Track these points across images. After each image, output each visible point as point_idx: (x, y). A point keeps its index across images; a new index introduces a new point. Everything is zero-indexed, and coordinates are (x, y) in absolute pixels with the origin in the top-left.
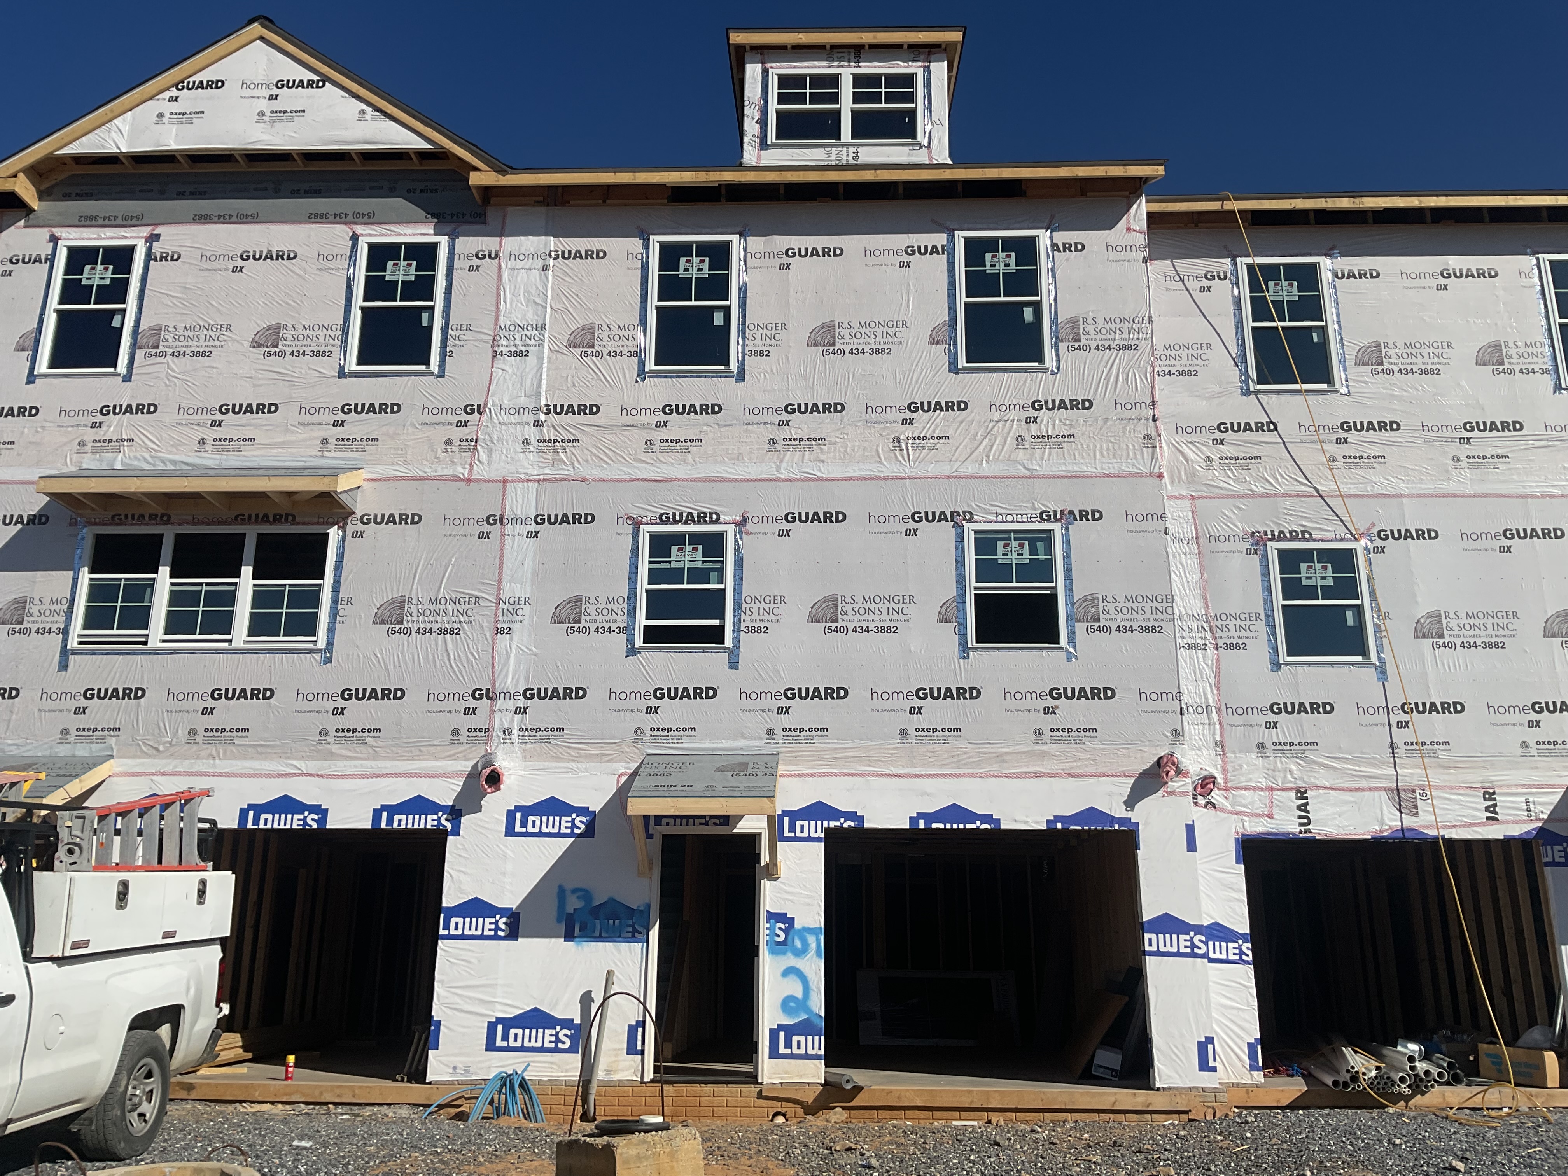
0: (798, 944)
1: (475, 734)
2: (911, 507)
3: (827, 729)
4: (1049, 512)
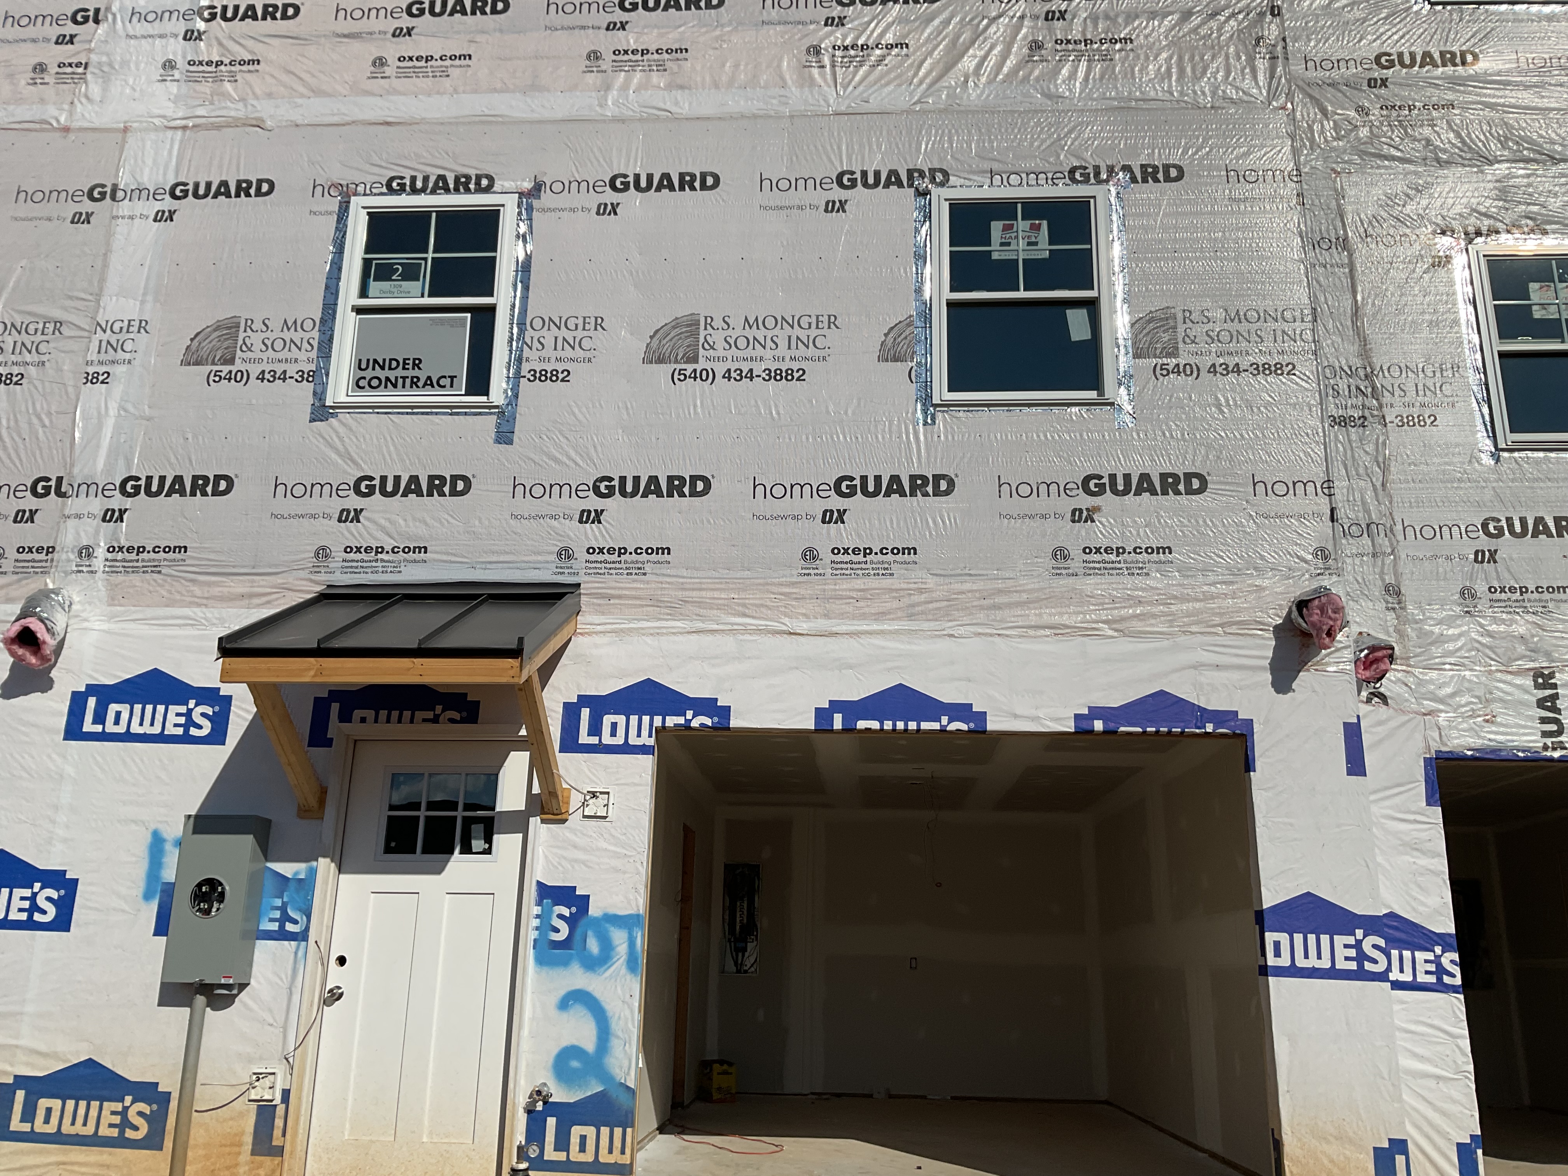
0: (593, 945)
1: (30, 556)
2: (837, 164)
3: (668, 549)
4: (1086, 168)
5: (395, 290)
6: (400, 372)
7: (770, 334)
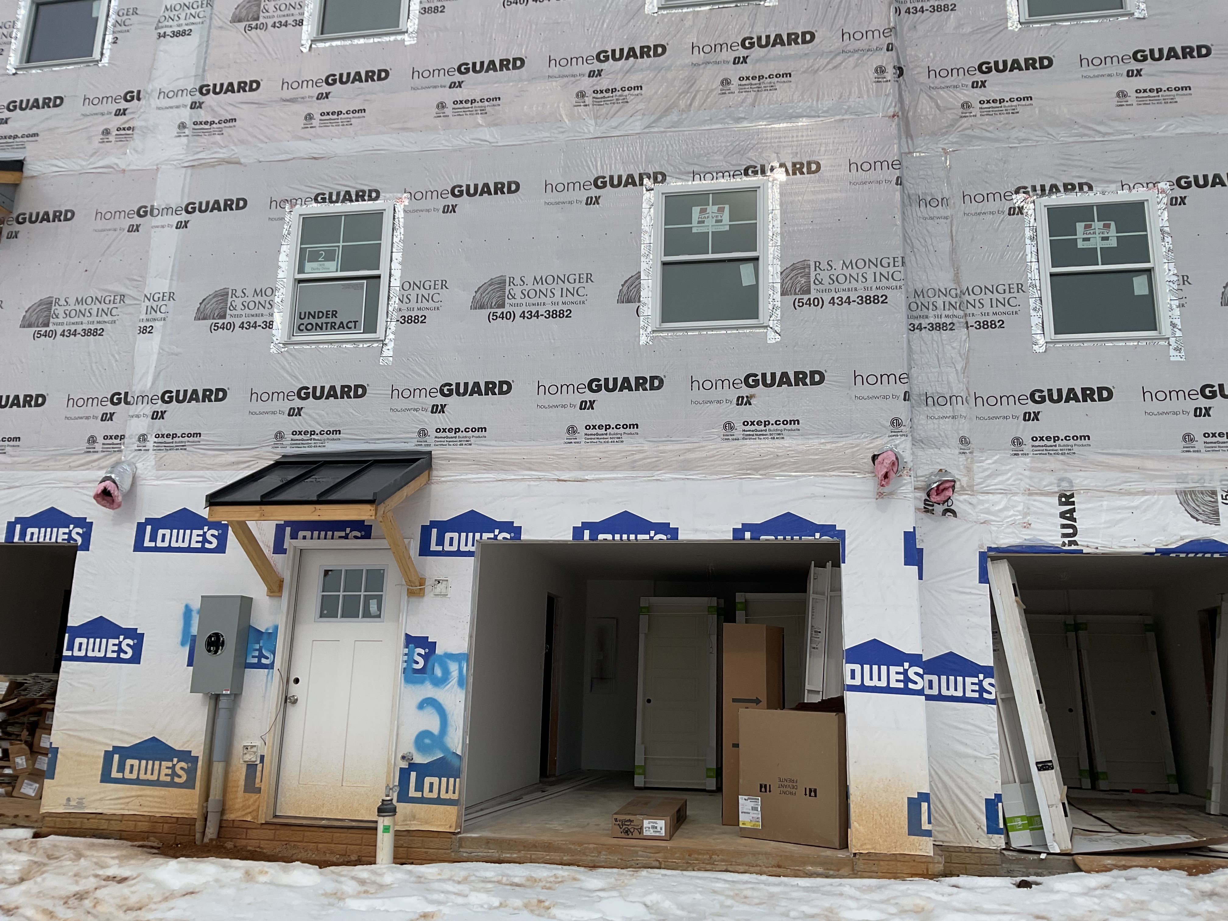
0: (438, 672)
1: (111, 441)
2: (594, 172)
3: (485, 428)
4: (756, 167)
5: (320, 267)
6: (324, 320)
7: (550, 287)
